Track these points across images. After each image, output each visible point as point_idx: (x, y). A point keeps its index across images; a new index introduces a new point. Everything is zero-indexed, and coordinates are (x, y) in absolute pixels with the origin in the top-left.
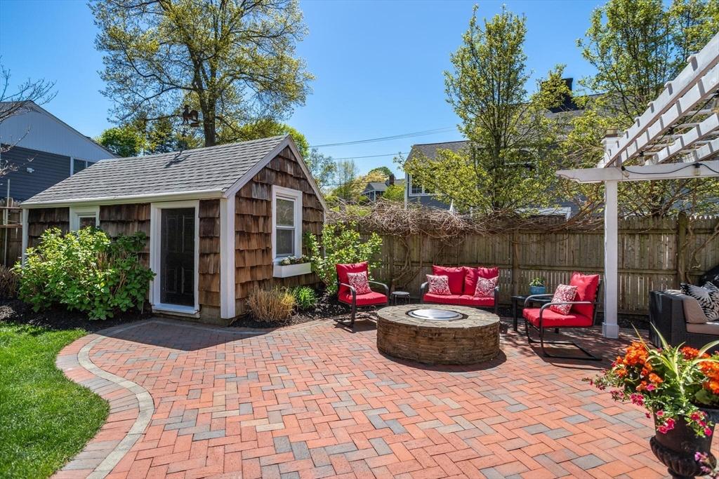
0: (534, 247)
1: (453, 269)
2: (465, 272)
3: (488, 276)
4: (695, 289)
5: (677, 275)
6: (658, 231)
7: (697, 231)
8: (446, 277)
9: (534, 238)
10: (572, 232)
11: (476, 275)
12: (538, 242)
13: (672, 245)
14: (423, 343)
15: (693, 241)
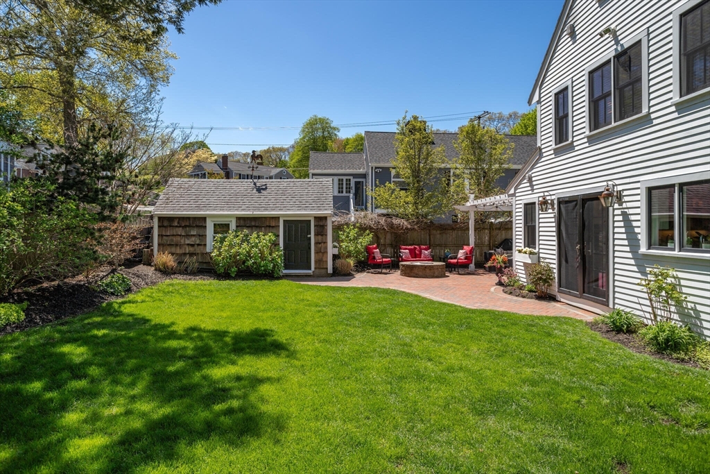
0: (438, 236)
1: (410, 247)
2: (415, 248)
3: (426, 249)
4: (497, 250)
5: (490, 246)
6: (484, 229)
7: (496, 229)
8: (407, 251)
9: (438, 232)
10: (453, 229)
11: (421, 249)
12: (440, 234)
13: (488, 234)
14: (428, 270)
15: (495, 232)
